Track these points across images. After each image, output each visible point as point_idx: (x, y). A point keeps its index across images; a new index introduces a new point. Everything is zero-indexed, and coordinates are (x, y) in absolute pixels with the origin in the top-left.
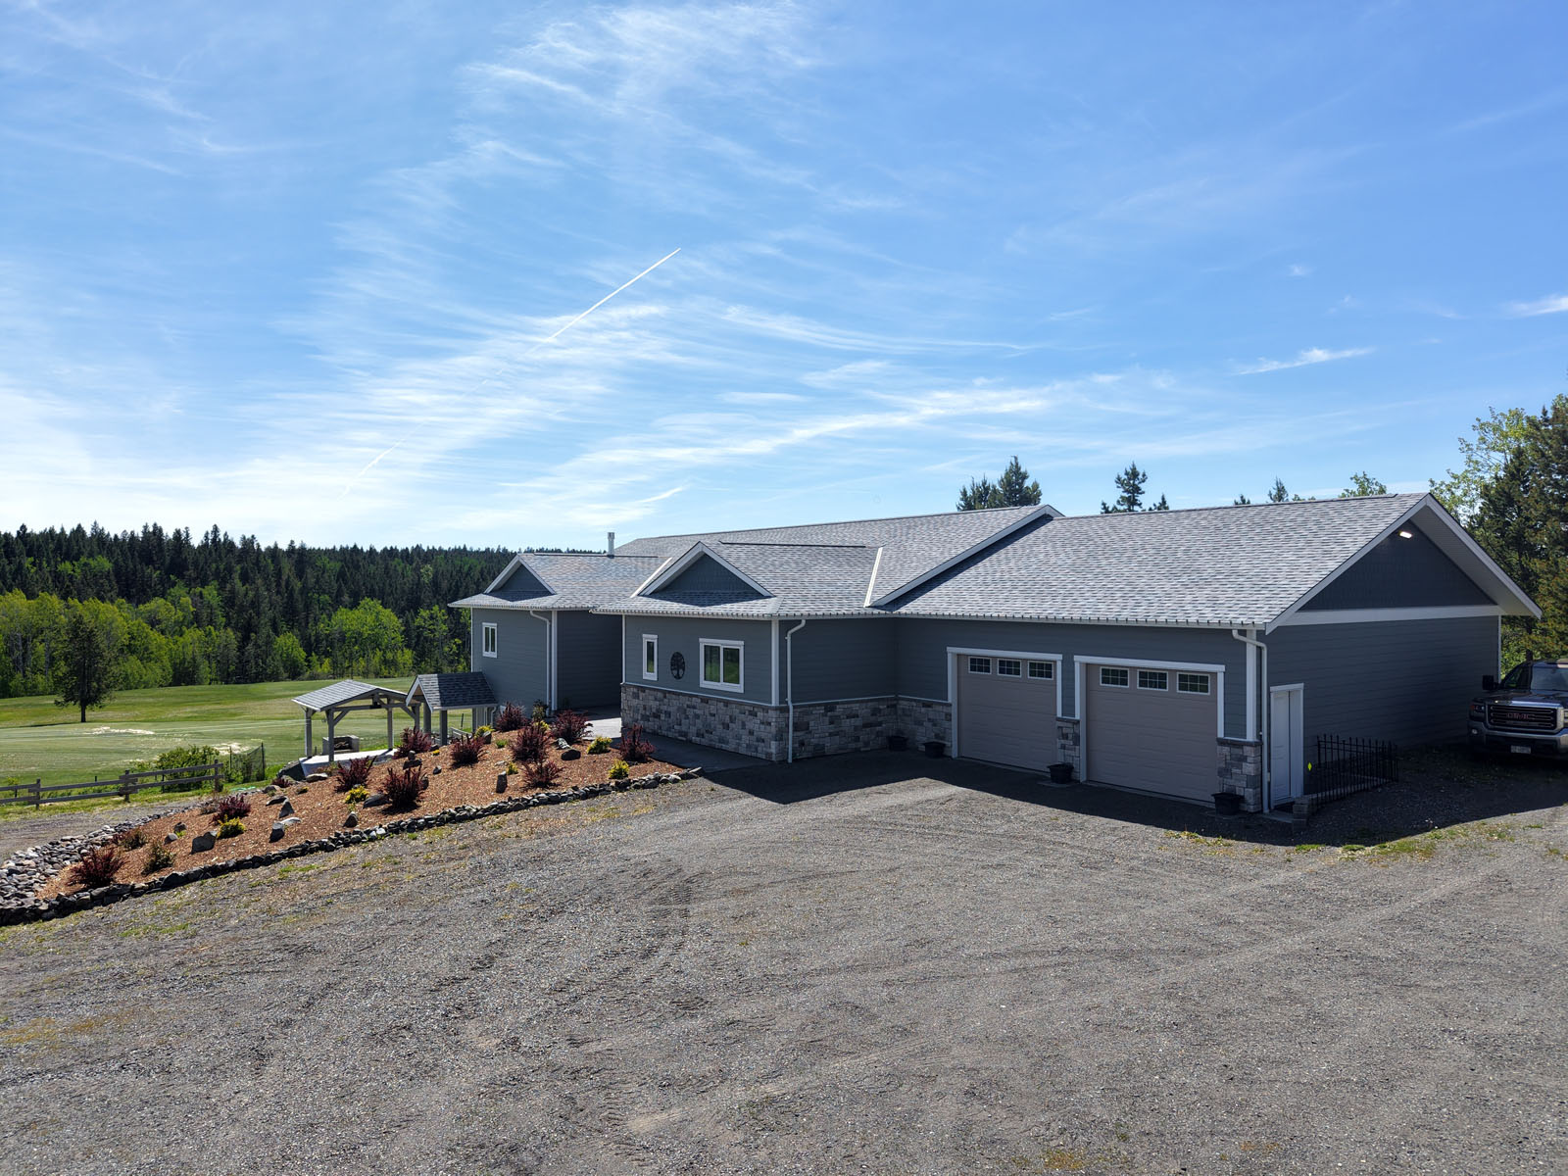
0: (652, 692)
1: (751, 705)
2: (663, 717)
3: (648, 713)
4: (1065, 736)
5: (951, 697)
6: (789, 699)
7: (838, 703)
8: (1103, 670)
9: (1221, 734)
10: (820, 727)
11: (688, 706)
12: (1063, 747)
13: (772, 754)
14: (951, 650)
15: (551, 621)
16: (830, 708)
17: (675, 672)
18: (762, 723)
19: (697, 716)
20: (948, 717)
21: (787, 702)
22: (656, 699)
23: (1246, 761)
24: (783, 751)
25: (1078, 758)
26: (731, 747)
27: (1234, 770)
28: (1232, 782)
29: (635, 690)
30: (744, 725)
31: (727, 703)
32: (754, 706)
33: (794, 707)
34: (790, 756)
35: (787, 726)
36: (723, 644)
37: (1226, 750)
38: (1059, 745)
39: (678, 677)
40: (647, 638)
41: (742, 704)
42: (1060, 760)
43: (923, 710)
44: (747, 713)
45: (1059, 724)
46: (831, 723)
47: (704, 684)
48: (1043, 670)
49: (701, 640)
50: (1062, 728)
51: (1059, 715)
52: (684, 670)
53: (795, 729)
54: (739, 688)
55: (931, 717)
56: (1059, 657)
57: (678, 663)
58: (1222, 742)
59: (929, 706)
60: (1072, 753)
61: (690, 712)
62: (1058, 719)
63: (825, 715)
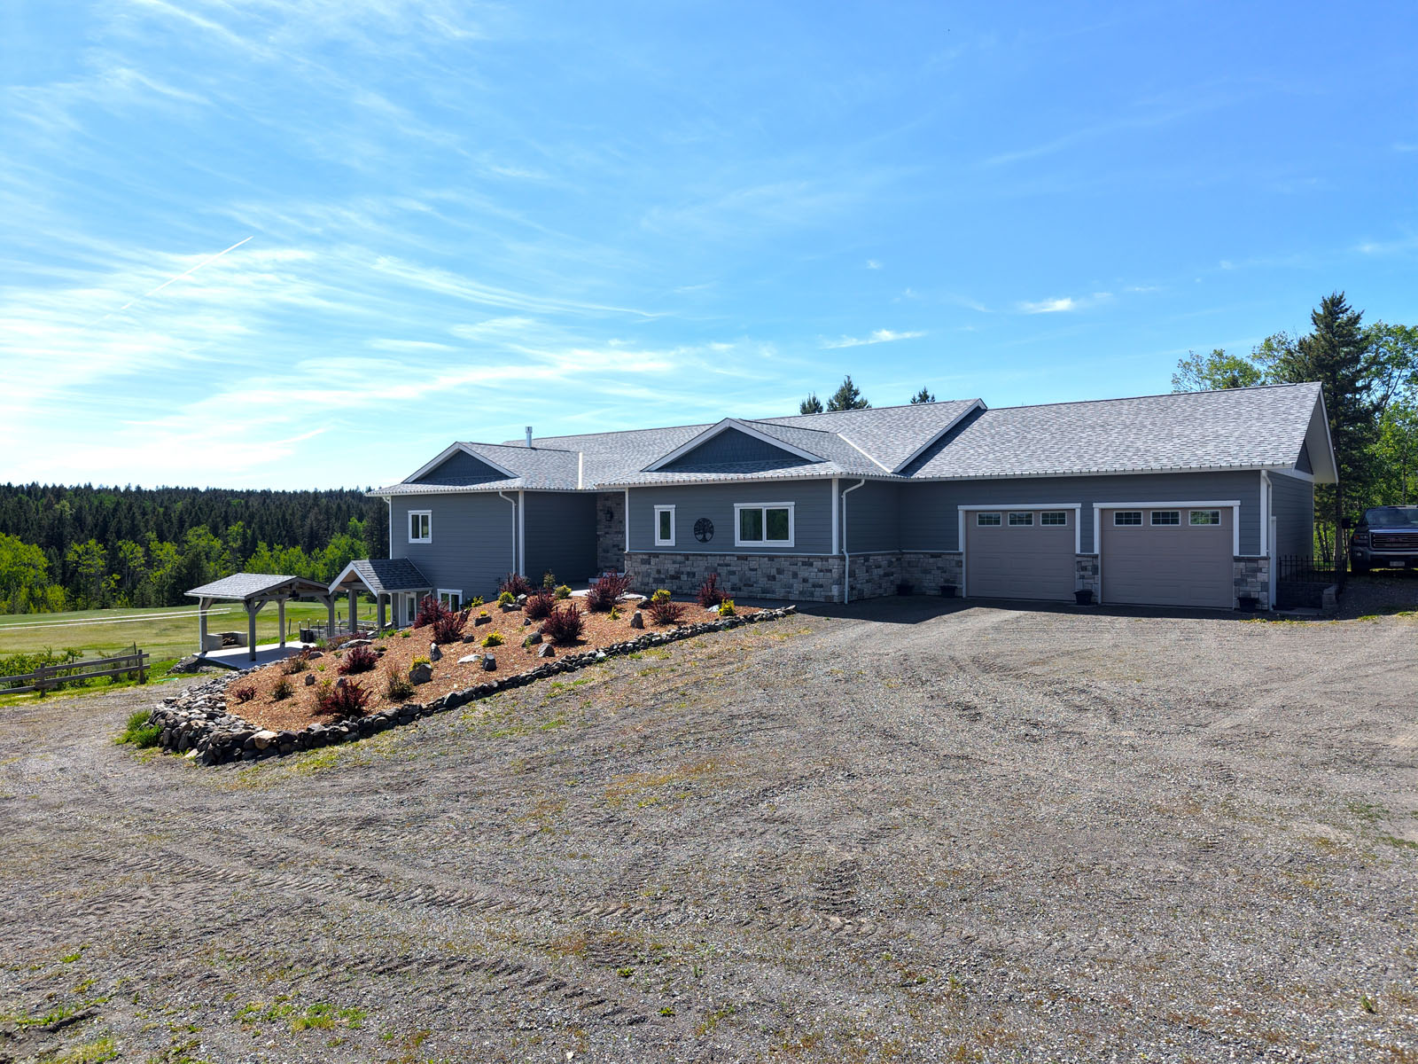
0: (670, 557)
1: (805, 557)
2: (684, 577)
3: (663, 576)
4: (1084, 569)
5: (962, 548)
6: (844, 550)
7: (870, 555)
8: (1117, 514)
9: (1236, 553)
10: (862, 575)
11: (719, 565)
12: (1082, 577)
13: (833, 596)
14: (961, 508)
15: (517, 502)
16: (866, 560)
17: (701, 537)
18: (821, 571)
19: (733, 573)
20: (959, 564)
21: (843, 553)
22: (674, 562)
23: (1261, 572)
24: (842, 593)
25: (1095, 585)
26: (777, 596)
27: (1249, 580)
28: (1248, 589)
29: (644, 557)
30: (795, 575)
31: (771, 558)
32: (809, 557)
33: (850, 556)
34: (846, 597)
35: (844, 572)
36: (764, 506)
37: (1242, 565)
38: (1077, 576)
39: (705, 540)
40: (659, 509)
41: (792, 557)
42: (1079, 587)
43: (931, 560)
44: (800, 564)
45: (1079, 559)
46: (867, 572)
47: (739, 543)
48: (1058, 518)
49: (735, 505)
50: (1081, 562)
51: (1078, 551)
52: (712, 533)
53: (849, 577)
54: (790, 543)
55: (939, 565)
56: (1078, 506)
57: (703, 528)
58: (1237, 559)
59: (940, 557)
60: (1091, 581)
61: (723, 571)
62: (1078, 555)
63: (863, 564)
